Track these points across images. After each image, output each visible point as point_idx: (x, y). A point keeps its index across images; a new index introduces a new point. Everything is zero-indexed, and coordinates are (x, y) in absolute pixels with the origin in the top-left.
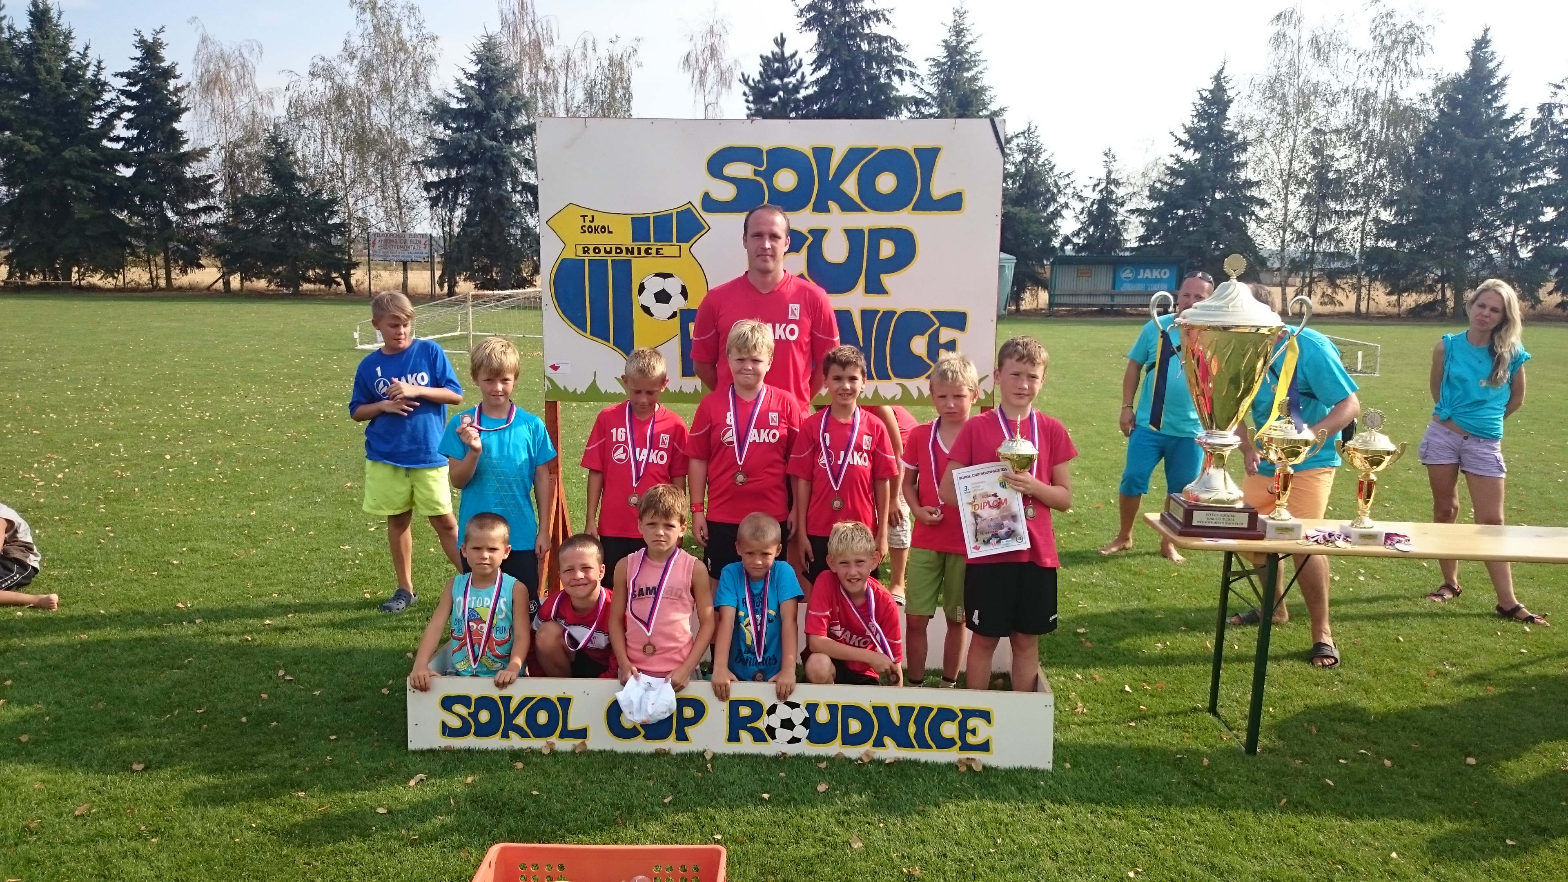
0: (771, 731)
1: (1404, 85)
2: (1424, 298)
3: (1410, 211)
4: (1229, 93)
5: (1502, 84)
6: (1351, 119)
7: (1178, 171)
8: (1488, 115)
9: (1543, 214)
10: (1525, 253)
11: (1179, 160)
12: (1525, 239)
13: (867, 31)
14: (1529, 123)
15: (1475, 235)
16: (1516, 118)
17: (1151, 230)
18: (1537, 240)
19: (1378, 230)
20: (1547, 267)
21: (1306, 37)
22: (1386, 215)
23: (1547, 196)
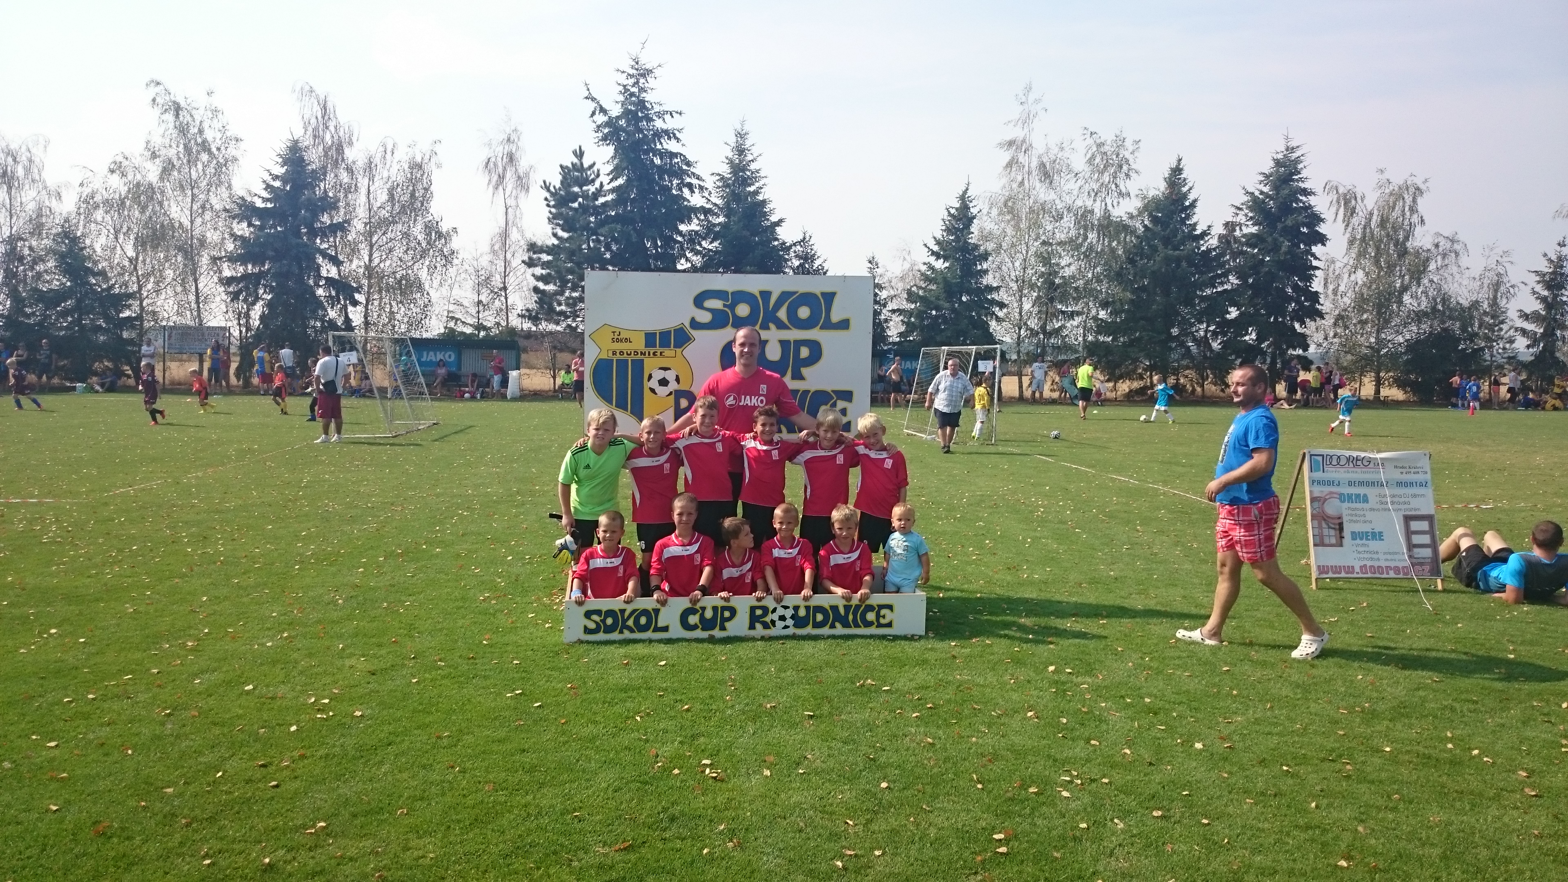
0: (773, 622)
1: (1115, 204)
2: (1136, 385)
3: (1123, 311)
4: (972, 210)
5: (1193, 205)
6: (1073, 233)
7: (931, 276)
8: (1183, 231)
9: (1229, 313)
10: (1216, 345)
11: (931, 268)
12: (1215, 334)
13: (659, 147)
14: (1216, 237)
15: (1175, 331)
16: (1204, 234)
17: (910, 328)
18: (1225, 335)
19: (1098, 326)
20: (1233, 357)
21: (1035, 164)
22: (1102, 314)
23: (1231, 298)
